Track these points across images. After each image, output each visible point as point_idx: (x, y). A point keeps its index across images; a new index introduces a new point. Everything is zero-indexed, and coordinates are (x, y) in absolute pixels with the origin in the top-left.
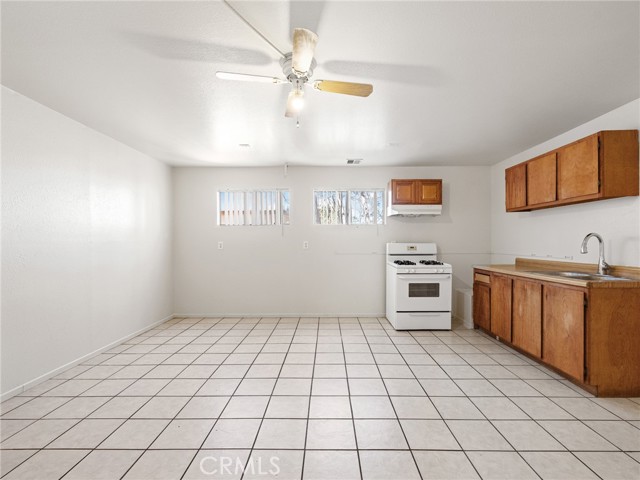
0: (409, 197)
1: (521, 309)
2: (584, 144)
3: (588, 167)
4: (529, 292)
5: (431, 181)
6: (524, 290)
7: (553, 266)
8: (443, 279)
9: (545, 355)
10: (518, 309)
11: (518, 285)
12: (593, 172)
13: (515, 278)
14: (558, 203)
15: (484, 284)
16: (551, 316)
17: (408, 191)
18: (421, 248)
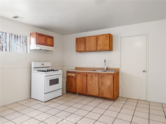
0: (43, 42)
1: (90, 83)
2: (105, 36)
3: (106, 42)
4: (94, 77)
5: (50, 36)
6: (92, 76)
7: (90, 69)
8: (60, 77)
9: (100, 95)
10: (89, 83)
11: (89, 75)
12: (108, 44)
13: (87, 73)
14: (96, 51)
15: (72, 77)
16: (102, 83)
17: (42, 39)
18: (46, 64)
